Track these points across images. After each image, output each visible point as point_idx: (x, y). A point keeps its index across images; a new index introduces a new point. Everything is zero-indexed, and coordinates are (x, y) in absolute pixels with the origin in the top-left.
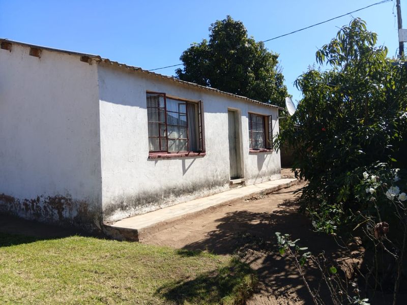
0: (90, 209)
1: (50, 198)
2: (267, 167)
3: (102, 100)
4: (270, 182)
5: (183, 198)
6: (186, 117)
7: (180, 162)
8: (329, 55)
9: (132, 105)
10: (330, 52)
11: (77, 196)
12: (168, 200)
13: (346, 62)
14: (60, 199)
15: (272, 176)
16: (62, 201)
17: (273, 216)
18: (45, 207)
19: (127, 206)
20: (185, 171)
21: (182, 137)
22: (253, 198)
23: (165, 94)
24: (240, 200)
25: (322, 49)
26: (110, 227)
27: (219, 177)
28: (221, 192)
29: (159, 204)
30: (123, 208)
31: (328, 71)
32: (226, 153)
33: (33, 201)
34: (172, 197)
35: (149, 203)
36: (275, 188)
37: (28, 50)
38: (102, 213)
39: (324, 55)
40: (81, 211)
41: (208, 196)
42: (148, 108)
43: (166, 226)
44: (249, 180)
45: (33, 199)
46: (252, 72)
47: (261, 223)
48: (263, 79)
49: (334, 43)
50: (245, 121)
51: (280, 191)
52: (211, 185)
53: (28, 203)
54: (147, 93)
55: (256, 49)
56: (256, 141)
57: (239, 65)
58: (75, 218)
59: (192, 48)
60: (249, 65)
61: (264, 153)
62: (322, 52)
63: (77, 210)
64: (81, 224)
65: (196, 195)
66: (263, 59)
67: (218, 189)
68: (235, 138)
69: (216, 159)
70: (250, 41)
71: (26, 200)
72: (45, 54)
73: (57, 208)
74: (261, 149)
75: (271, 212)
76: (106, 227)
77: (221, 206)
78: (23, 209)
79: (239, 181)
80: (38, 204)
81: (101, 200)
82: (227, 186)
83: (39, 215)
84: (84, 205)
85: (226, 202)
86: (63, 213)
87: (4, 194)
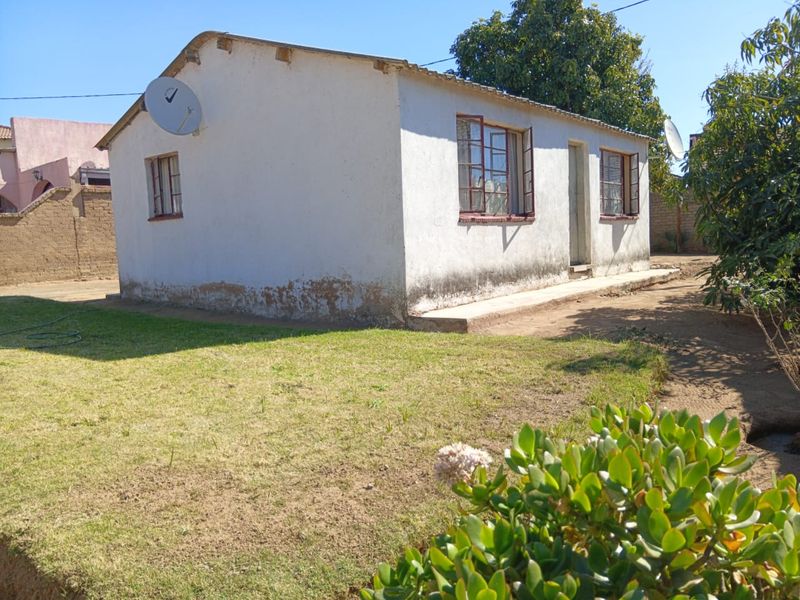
0: (386, 294)
1: (313, 283)
2: (627, 246)
3: (404, 128)
4: (631, 273)
5: (503, 288)
6: (505, 156)
7: (498, 229)
8: (765, 48)
9: (439, 137)
10: (766, 42)
11: (362, 276)
12: (484, 288)
13: (790, 56)
14: (331, 283)
15: (635, 264)
16: (335, 285)
17: (657, 312)
18: (303, 297)
19: (434, 292)
20: (506, 245)
21: (499, 190)
22: (611, 293)
23: (482, 118)
24: (593, 294)
25: (752, 38)
26: (420, 318)
27: (554, 259)
28: (555, 284)
29: (473, 295)
30: (430, 295)
31: (756, 73)
32: (564, 220)
33: (281, 290)
34: (489, 285)
35: (460, 291)
36: (644, 281)
37: (274, 51)
38: (405, 299)
39: (756, 46)
40: (368, 299)
41: (538, 288)
42: (458, 140)
43: (498, 320)
44: (599, 269)
45: (281, 286)
46: (593, 74)
47: (642, 319)
48: (616, 86)
49: (775, 26)
50: (594, 163)
51: (652, 287)
52: (543, 271)
53: (271, 292)
54: (458, 116)
55: (603, 28)
56: (610, 200)
57: (571, 61)
58: (357, 309)
59: (477, 28)
60: (588, 59)
61: (623, 221)
62: (752, 42)
63: (362, 298)
64: (369, 318)
65: (521, 285)
66: (614, 48)
67: (551, 279)
68: (576, 194)
69: (550, 227)
70: (591, 14)
71: (267, 288)
72: (298, 56)
73: (326, 297)
74: (618, 215)
75: (654, 308)
76: (413, 318)
77: (567, 300)
78: (262, 303)
79: (583, 268)
80: (291, 293)
81: (404, 279)
82: (565, 274)
83: (291, 310)
84: (375, 290)
85: (573, 296)
86: (338, 303)
87: (223, 282)
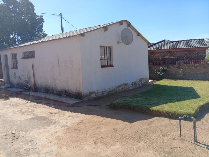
1: (139, 79)
16: (142, 79)
18: (138, 83)
45: (135, 81)
63: (145, 80)
71: (132, 82)
83: (136, 86)
86: (142, 82)
87: (123, 83)
